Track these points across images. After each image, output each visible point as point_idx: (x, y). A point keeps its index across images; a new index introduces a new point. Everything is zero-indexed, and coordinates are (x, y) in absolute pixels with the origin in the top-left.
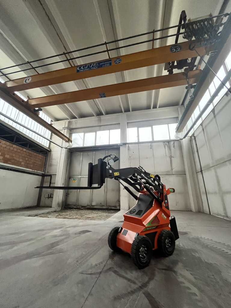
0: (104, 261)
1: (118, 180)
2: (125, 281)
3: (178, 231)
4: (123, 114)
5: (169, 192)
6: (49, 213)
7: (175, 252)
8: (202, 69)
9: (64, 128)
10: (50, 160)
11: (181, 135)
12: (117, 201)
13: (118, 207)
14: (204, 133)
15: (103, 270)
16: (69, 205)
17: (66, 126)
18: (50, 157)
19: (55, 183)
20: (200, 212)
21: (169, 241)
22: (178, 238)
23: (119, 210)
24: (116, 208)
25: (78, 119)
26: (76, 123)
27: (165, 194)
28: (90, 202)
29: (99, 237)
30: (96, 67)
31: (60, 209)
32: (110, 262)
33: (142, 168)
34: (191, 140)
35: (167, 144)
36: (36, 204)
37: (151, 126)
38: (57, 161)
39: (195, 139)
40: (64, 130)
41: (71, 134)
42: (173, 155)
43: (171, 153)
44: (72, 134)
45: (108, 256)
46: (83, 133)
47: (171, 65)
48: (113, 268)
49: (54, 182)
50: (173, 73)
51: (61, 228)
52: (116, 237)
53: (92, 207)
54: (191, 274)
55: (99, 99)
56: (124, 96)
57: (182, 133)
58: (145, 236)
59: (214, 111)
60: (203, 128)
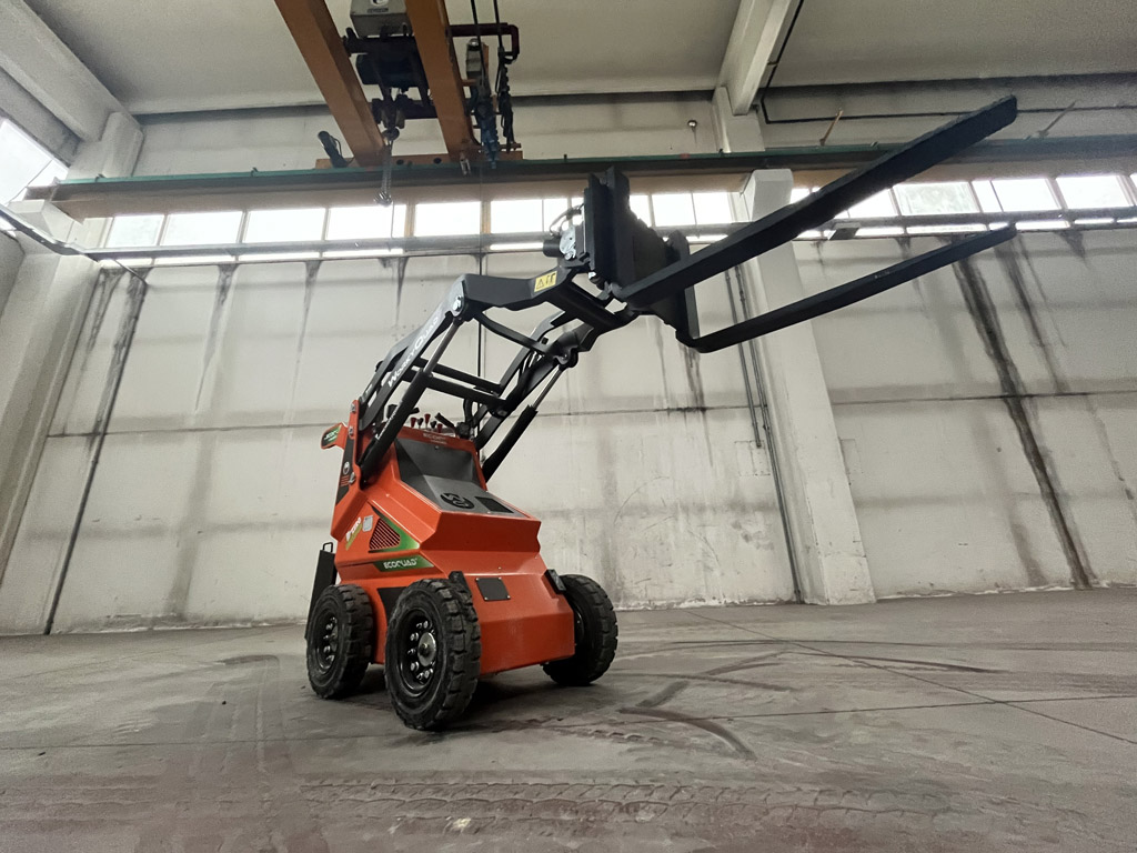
39: (142, 293)
59: (318, 267)
60: (224, 281)
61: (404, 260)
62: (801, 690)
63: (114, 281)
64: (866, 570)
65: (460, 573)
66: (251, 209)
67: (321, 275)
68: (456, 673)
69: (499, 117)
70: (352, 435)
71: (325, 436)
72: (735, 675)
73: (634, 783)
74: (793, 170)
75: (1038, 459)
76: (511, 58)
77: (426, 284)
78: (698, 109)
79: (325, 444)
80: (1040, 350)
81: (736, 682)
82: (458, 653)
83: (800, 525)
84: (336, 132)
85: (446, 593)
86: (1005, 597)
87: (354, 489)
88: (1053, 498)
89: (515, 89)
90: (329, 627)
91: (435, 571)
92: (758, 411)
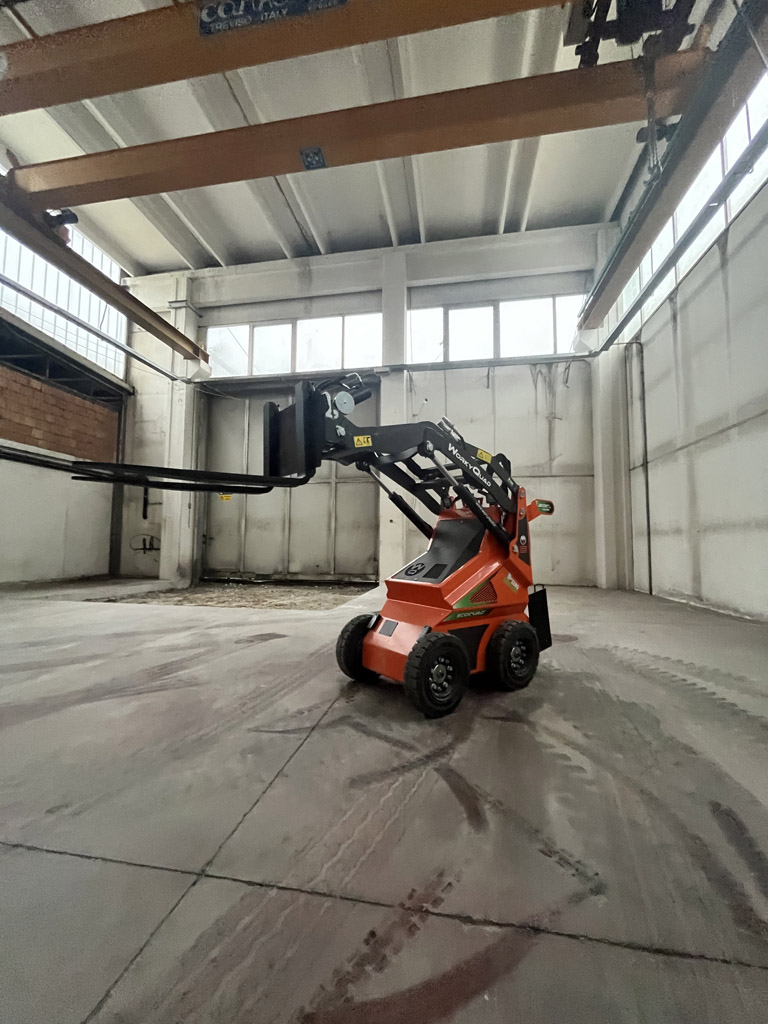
0: (323, 703)
1: (368, 471)
2: (387, 745)
3: (552, 632)
4: (394, 251)
5: (534, 511)
6: (151, 595)
7: (535, 680)
8: (714, 48)
9: (175, 305)
10: (135, 423)
11: (596, 338)
12: (369, 560)
13: (373, 577)
14: (675, 330)
15: (322, 722)
16: (214, 571)
17: (183, 296)
18: (134, 415)
19: (161, 504)
20: (622, 587)
21: (522, 651)
22: (549, 644)
23: (376, 585)
24: (367, 579)
25: (225, 267)
26: (217, 285)
27: (521, 516)
28: (283, 560)
29: (312, 649)
30: (281, 12)
31: (185, 583)
32: (341, 704)
33: (452, 427)
34: (625, 360)
35: (544, 370)
36: (105, 570)
37: (494, 303)
38: (161, 428)
39: (641, 352)
40: (173, 311)
41: (201, 329)
42: (559, 411)
43: (552, 404)
44: (206, 327)
45: (336, 693)
46: (246, 328)
47: (593, 18)
48: (349, 717)
49: (158, 501)
50: (599, 62)
51: (189, 628)
52: (362, 642)
53: (289, 577)
54: (575, 727)
55: (299, 174)
56: (395, 162)
57: (600, 329)
58: (449, 635)
59: (726, 240)
60: (674, 310)
67: (730, 245)
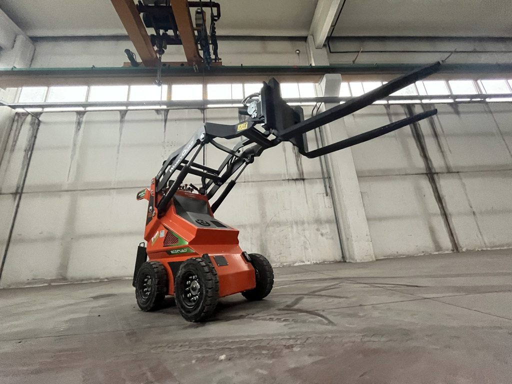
39: (38, 125)
59: (126, 114)
60: (79, 119)
61: (167, 111)
62: (350, 298)
63: (23, 119)
64: (372, 248)
65: (207, 254)
66: (92, 85)
67: (127, 117)
68: (210, 297)
69: (211, 46)
70: (153, 194)
71: (138, 194)
72: (323, 293)
73: (289, 337)
74: (342, 75)
75: (439, 199)
76: (216, 18)
77: (178, 122)
78: (300, 45)
79: (139, 198)
80: (441, 154)
81: (323, 296)
82: (210, 289)
83: (345, 229)
84: (133, 49)
85: (203, 264)
86: (427, 257)
87: (155, 219)
88: (445, 215)
89: (219, 32)
90: (146, 280)
91: (196, 254)
92: (327, 180)
